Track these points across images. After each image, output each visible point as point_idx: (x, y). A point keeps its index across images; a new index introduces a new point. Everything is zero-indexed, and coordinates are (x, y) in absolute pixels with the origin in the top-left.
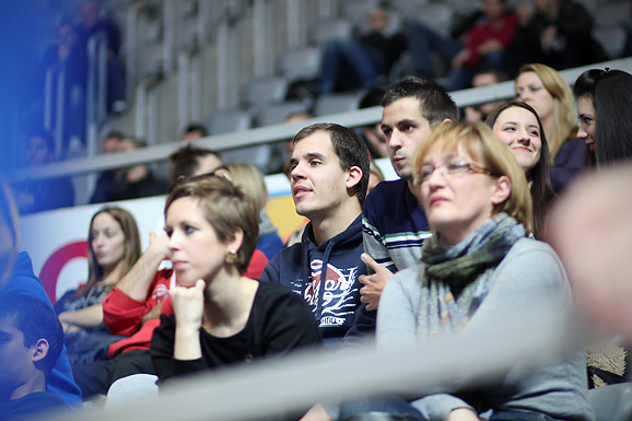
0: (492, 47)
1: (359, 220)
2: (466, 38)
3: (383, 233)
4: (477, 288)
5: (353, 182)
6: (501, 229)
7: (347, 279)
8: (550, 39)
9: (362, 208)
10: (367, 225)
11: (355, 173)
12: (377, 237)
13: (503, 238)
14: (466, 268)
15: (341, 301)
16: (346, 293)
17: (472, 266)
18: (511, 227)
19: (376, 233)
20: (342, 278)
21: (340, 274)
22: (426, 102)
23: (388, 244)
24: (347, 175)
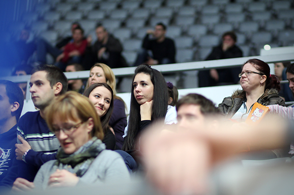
0: (75, 53)
1: (15, 127)
2: (63, 48)
3: (26, 134)
4: (82, 167)
5: (14, 109)
6: (95, 144)
7: (6, 154)
8: (102, 53)
9: (17, 121)
10: (18, 130)
11: (16, 105)
12: (23, 135)
13: (96, 148)
14: (78, 158)
15: (2, 164)
16: (5, 160)
17: (81, 157)
18: (99, 144)
19: (23, 133)
20: (4, 153)
21: (3, 151)
22: (50, 74)
23: (28, 139)
24: (12, 106)
